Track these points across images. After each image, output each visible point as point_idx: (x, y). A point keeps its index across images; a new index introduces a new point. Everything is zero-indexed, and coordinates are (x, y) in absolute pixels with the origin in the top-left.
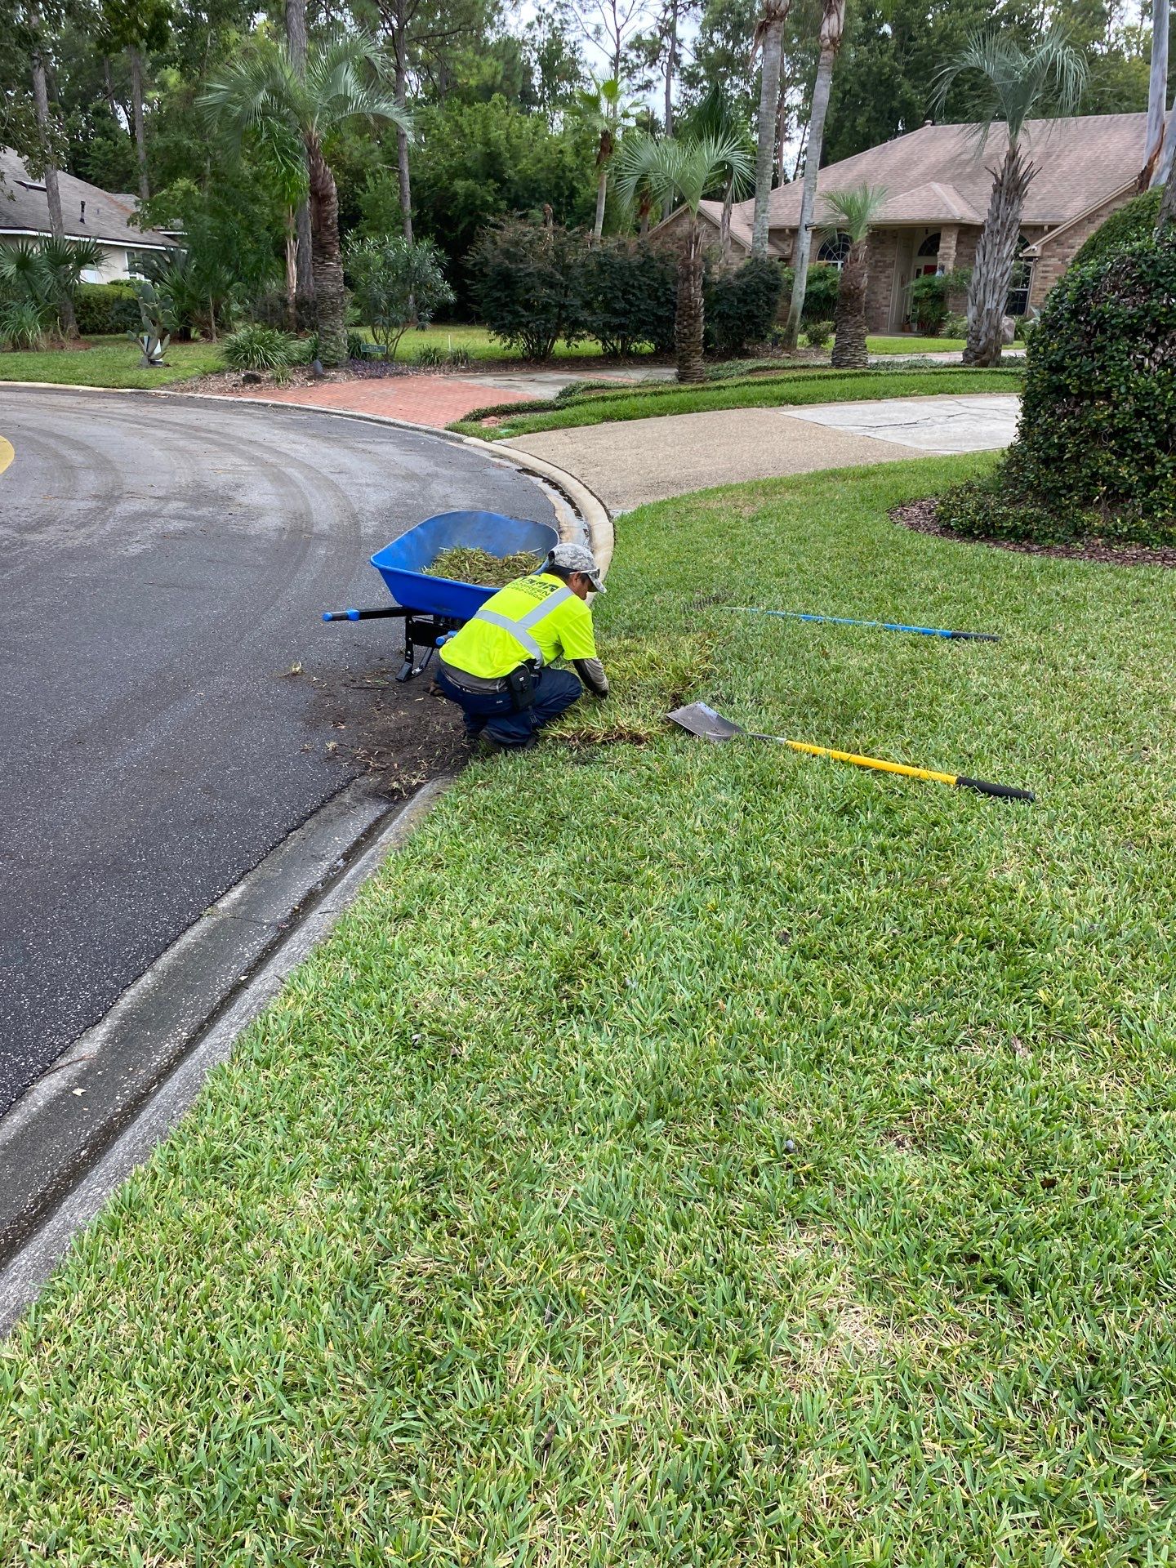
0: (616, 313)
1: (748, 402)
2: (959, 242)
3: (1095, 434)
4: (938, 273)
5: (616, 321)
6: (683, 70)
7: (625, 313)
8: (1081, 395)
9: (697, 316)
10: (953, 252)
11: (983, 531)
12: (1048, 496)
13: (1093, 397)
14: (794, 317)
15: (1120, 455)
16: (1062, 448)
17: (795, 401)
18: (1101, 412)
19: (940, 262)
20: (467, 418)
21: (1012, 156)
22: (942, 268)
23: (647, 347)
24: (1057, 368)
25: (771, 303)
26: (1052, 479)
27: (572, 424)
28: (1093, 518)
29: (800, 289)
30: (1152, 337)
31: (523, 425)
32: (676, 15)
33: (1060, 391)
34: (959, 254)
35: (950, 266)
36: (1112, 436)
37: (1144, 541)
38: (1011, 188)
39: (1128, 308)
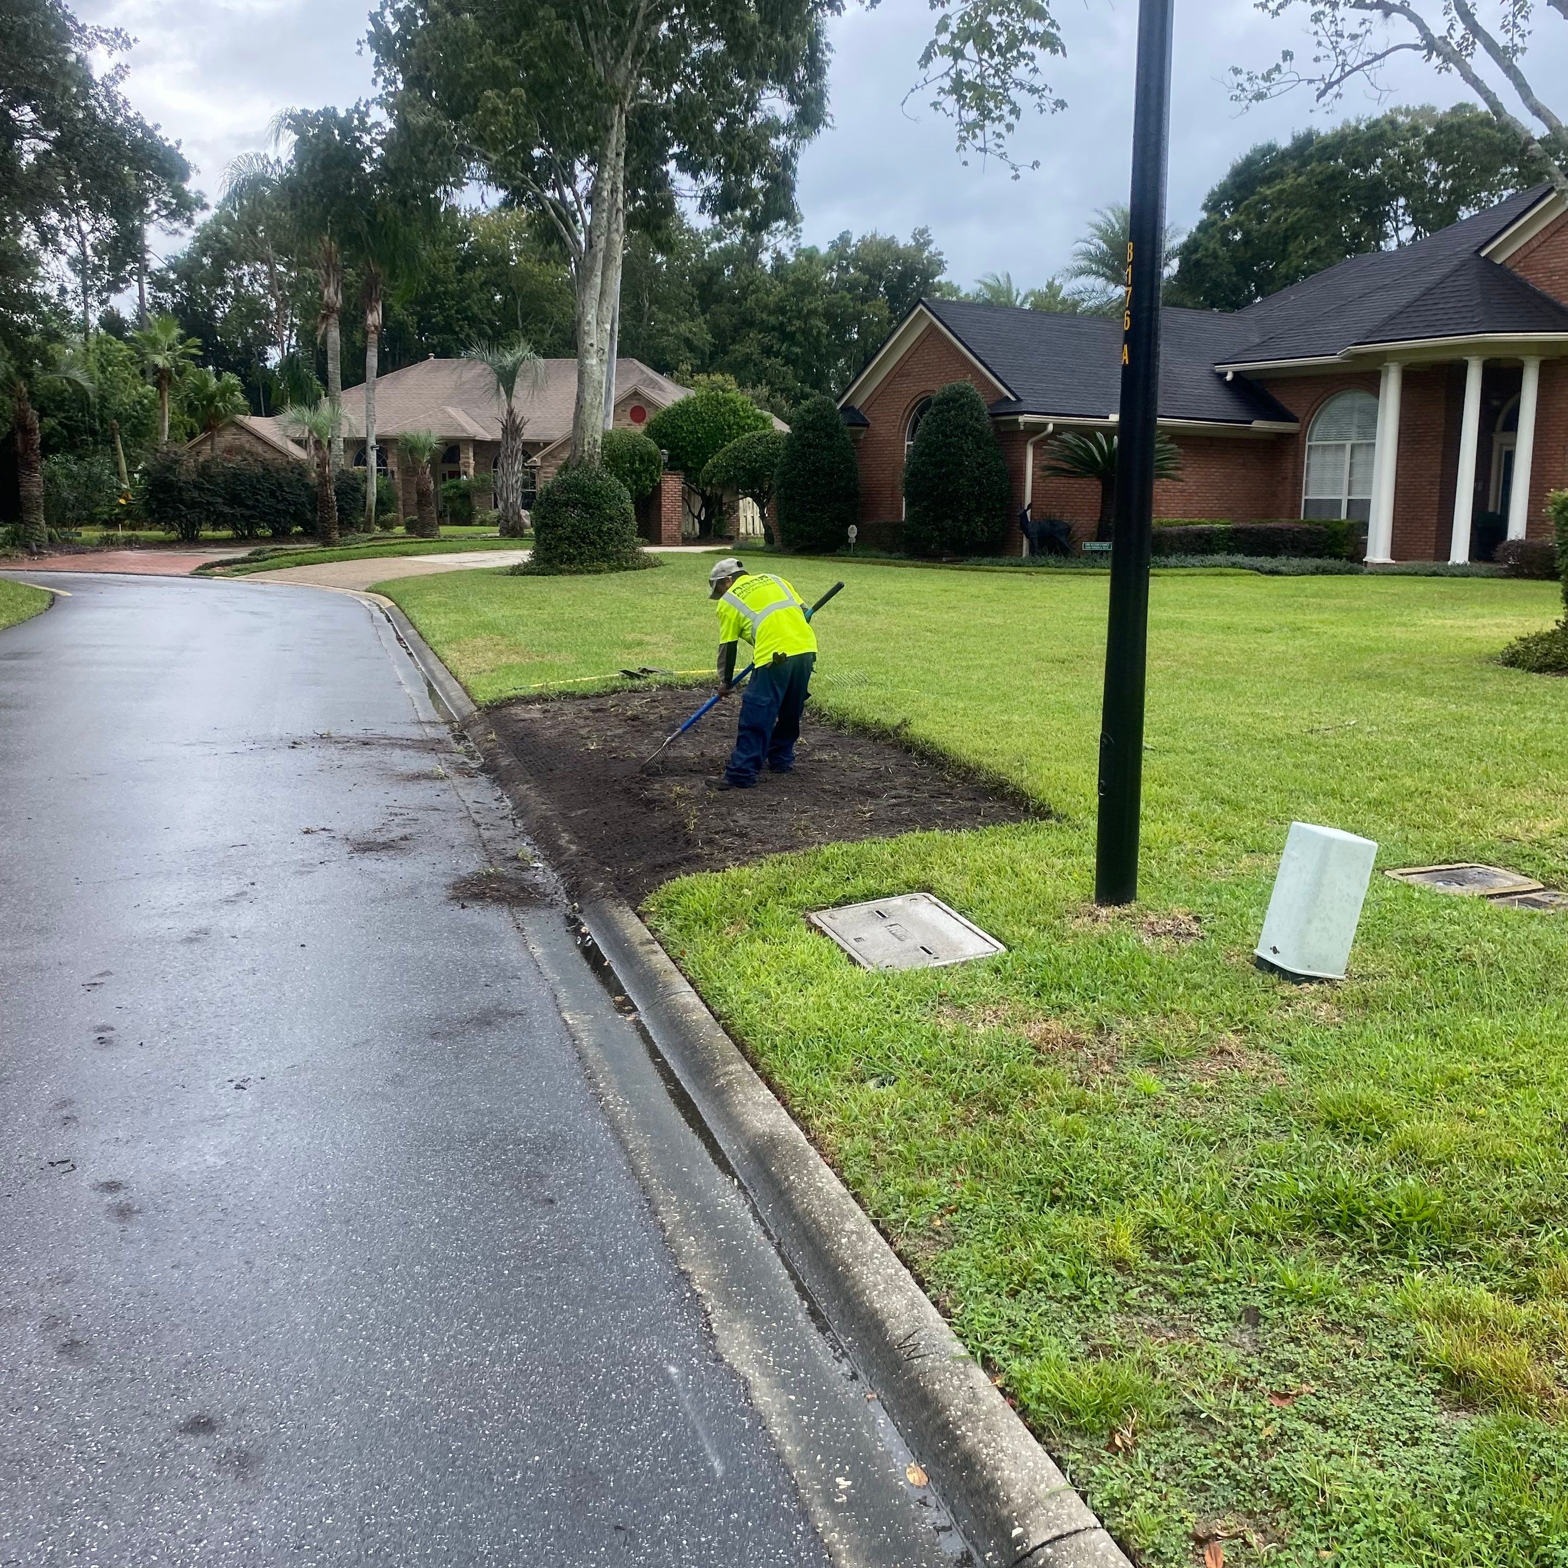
2: (476, 454)
4: (463, 478)
10: (472, 461)
12: (548, 561)
13: (557, 526)
14: (370, 512)
19: (462, 468)
20: (203, 568)
21: (511, 412)
22: (465, 473)
24: (544, 518)
28: (564, 567)
29: (373, 492)
30: (573, 507)
33: (547, 525)
35: (471, 472)
36: (566, 539)
37: (582, 573)
38: (512, 428)
39: (564, 497)
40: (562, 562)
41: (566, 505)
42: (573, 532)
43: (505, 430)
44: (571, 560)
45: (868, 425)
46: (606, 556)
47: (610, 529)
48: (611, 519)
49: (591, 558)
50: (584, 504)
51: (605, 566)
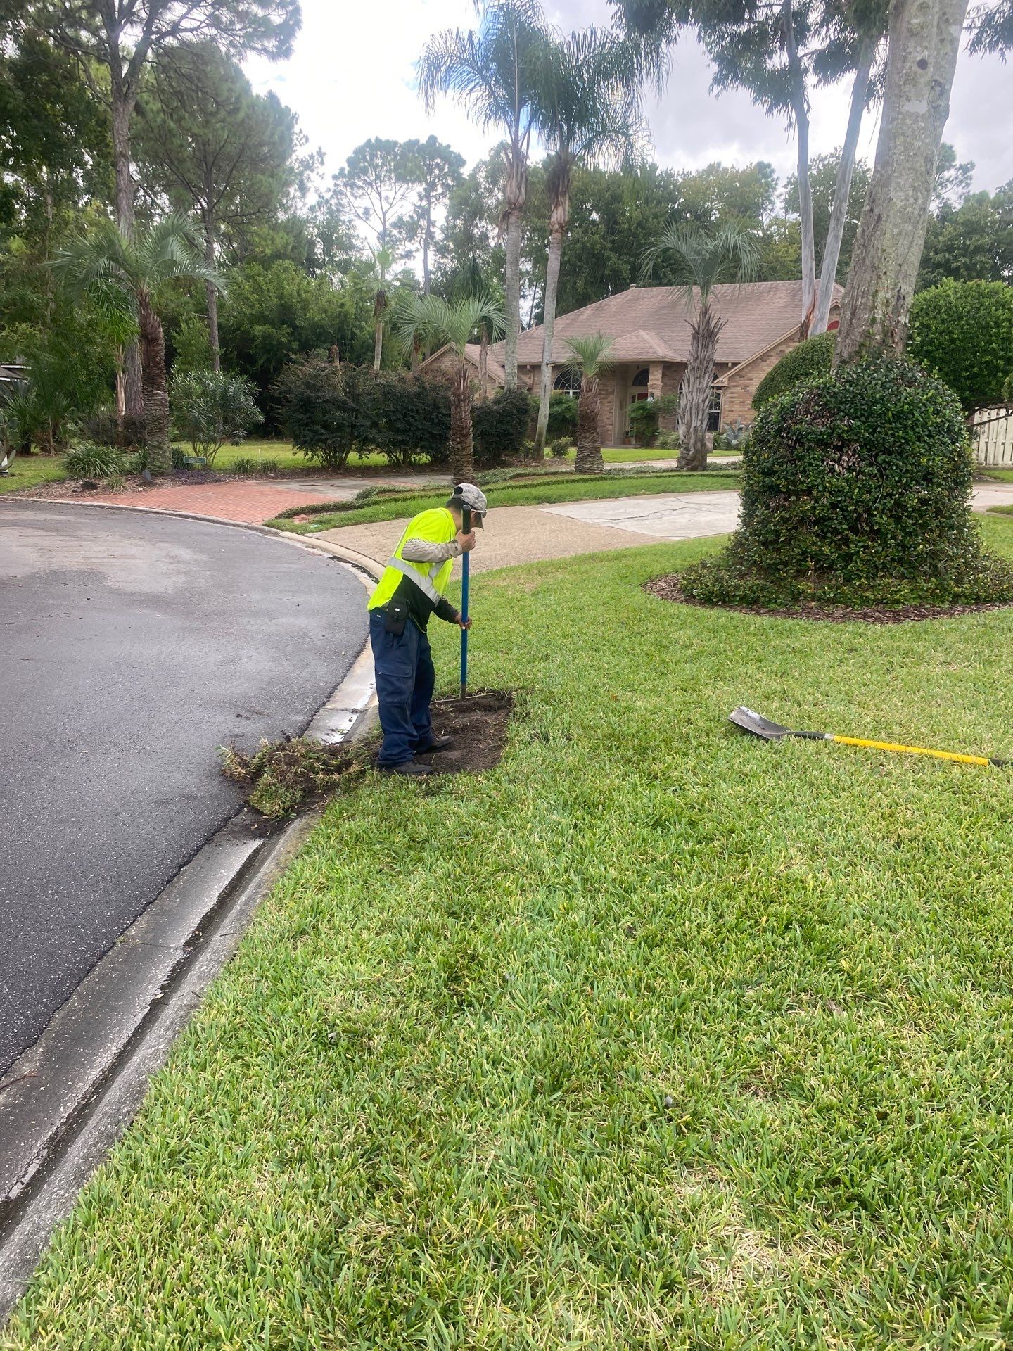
0: (398, 431)
1: (514, 502)
2: (664, 376)
3: (802, 521)
4: (650, 399)
5: (398, 437)
6: (436, 243)
7: (406, 431)
8: (789, 493)
9: (468, 434)
10: (659, 383)
11: (719, 598)
12: (769, 570)
13: (798, 494)
14: (541, 435)
15: (822, 536)
16: (777, 533)
17: (549, 500)
18: (806, 505)
19: (650, 390)
20: (280, 516)
21: (705, 312)
22: (652, 395)
23: (425, 458)
24: (769, 473)
25: (522, 424)
26: (771, 557)
27: (371, 520)
28: (807, 585)
29: (544, 412)
30: (839, 449)
31: (329, 521)
32: (429, 203)
33: (773, 489)
34: (665, 384)
35: (658, 393)
36: (815, 523)
37: (848, 603)
38: (706, 336)
39: (819, 427)
40: (801, 573)
41: (823, 444)
42: (834, 506)
43: (696, 335)
44: (823, 570)
46: (909, 566)
47: (923, 502)
48: (928, 478)
49: (874, 569)
50: (867, 444)
51: (905, 588)
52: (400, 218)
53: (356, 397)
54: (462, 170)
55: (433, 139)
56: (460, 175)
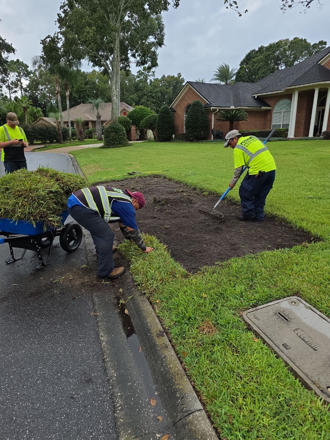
2: (92, 124)
4: (90, 129)
13: (109, 137)
14: (70, 136)
15: (112, 141)
16: (108, 141)
20: (33, 150)
21: (98, 113)
23: (48, 141)
24: (106, 135)
25: (67, 134)
28: (111, 146)
29: (70, 132)
30: (112, 132)
31: (43, 150)
32: (20, 78)
34: (92, 126)
38: (99, 117)
39: (110, 130)
42: (113, 138)
43: (97, 117)
45: (176, 112)
47: (121, 137)
49: (117, 144)
51: (120, 146)
52: (12, 82)
53: (35, 130)
54: (28, 69)
55: (18, 60)
56: (28, 70)
